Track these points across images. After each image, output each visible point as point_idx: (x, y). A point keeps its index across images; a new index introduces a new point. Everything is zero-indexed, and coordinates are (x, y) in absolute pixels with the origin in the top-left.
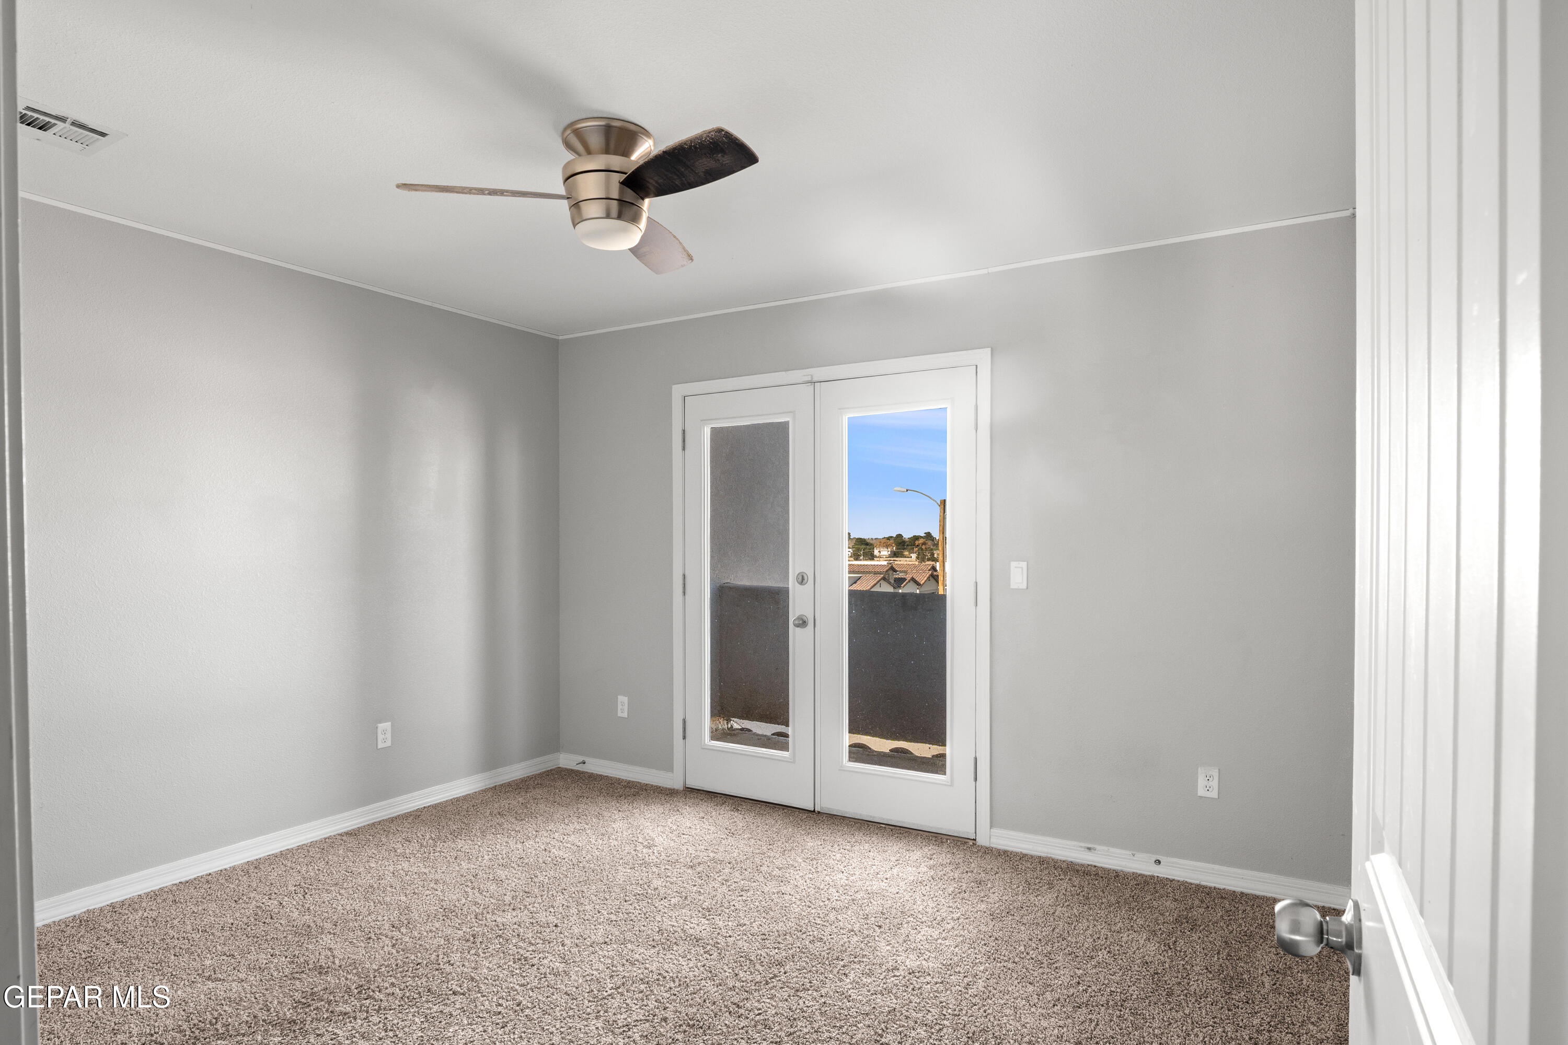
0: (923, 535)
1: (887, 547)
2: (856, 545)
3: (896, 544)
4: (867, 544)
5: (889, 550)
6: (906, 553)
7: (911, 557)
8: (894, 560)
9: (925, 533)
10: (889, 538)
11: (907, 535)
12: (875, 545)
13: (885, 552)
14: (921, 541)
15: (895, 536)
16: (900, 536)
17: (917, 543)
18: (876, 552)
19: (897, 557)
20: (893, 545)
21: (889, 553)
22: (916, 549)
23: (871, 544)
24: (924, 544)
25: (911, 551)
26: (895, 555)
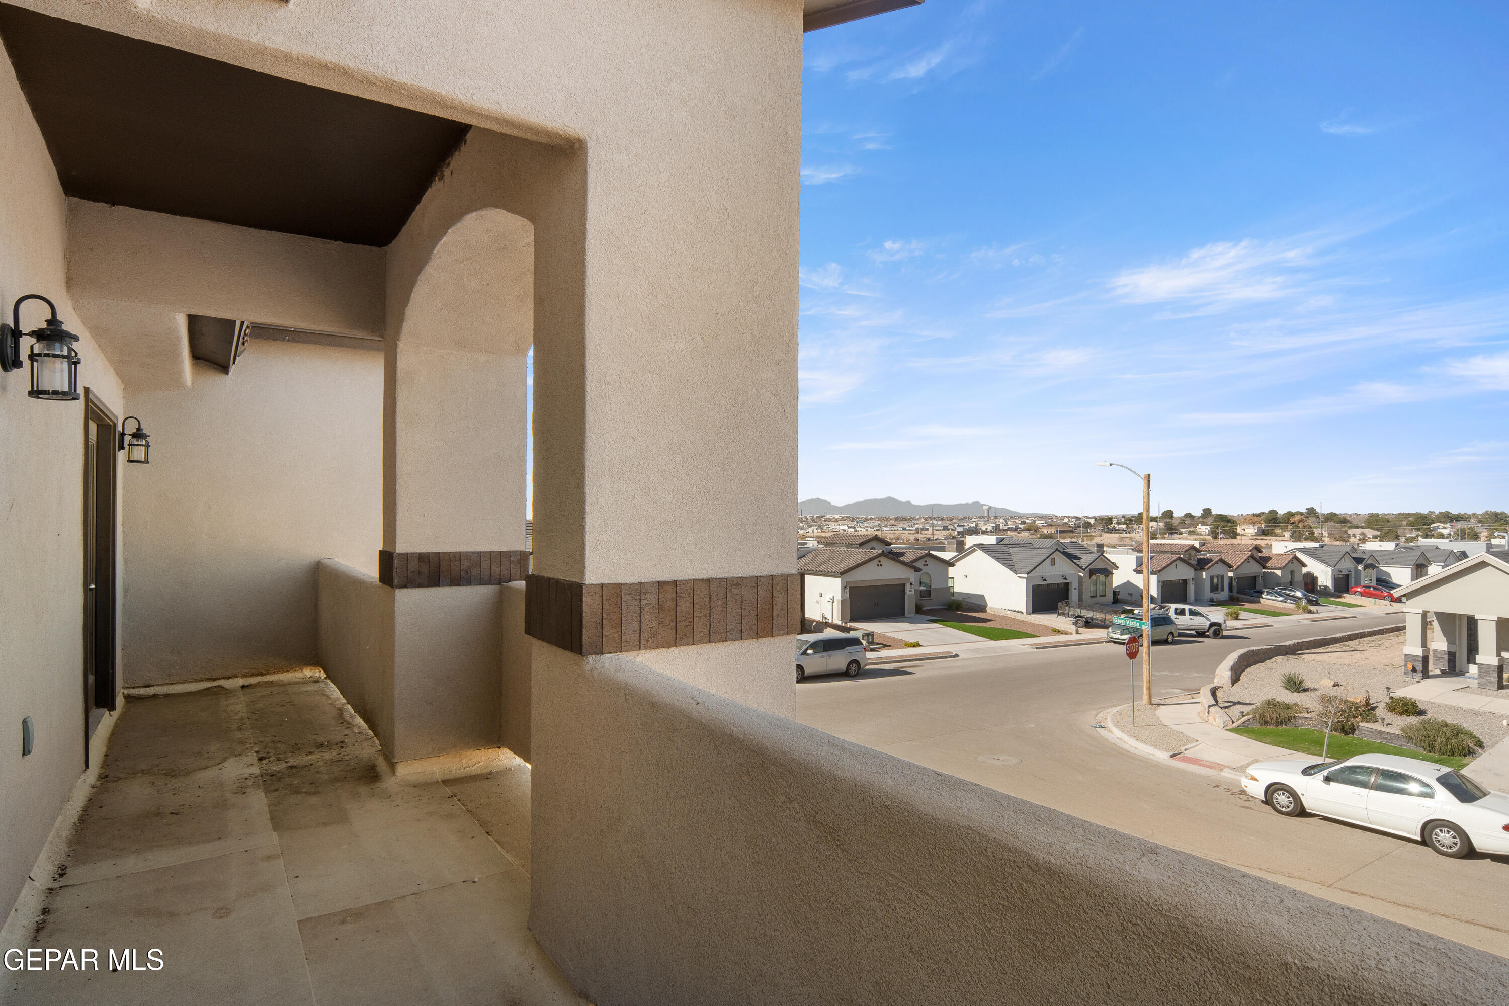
0: (1304, 510)
1: (1254, 524)
2: (1216, 521)
3: (1265, 521)
4: (1229, 521)
5: (1256, 527)
6: (1278, 531)
7: (1284, 536)
8: (1262, 539)
9: (1306, 509)
10: (1258, 515)
11: (1281, 511)
12: (1239, 522)
13: (1251, 530)
14: (1298, 517)
15: (1267, 512)
16: (1273, 512)
17: (1292, 520)
18: (1239, 530)
19: (1266, 535)
20: (1262, 522)
21: (1256, 531)
22: (1290, 527)
23: (1234, 522)
24: (1301, 521)
25: (1285, 529)
26: (1263, 533)
